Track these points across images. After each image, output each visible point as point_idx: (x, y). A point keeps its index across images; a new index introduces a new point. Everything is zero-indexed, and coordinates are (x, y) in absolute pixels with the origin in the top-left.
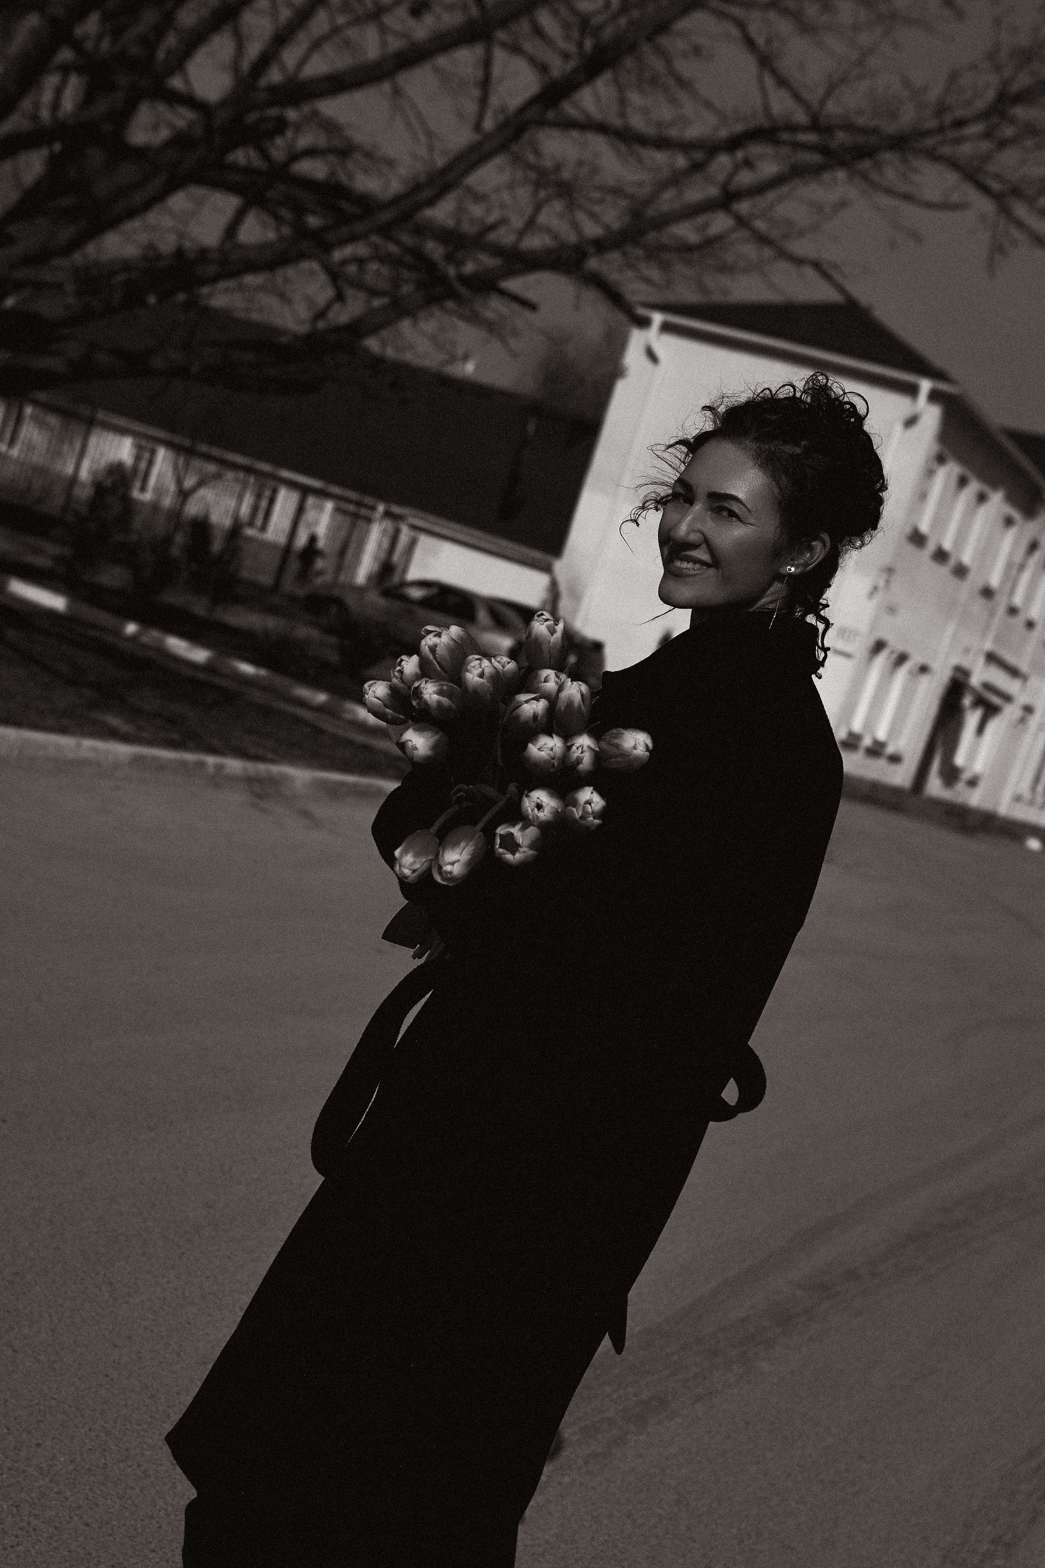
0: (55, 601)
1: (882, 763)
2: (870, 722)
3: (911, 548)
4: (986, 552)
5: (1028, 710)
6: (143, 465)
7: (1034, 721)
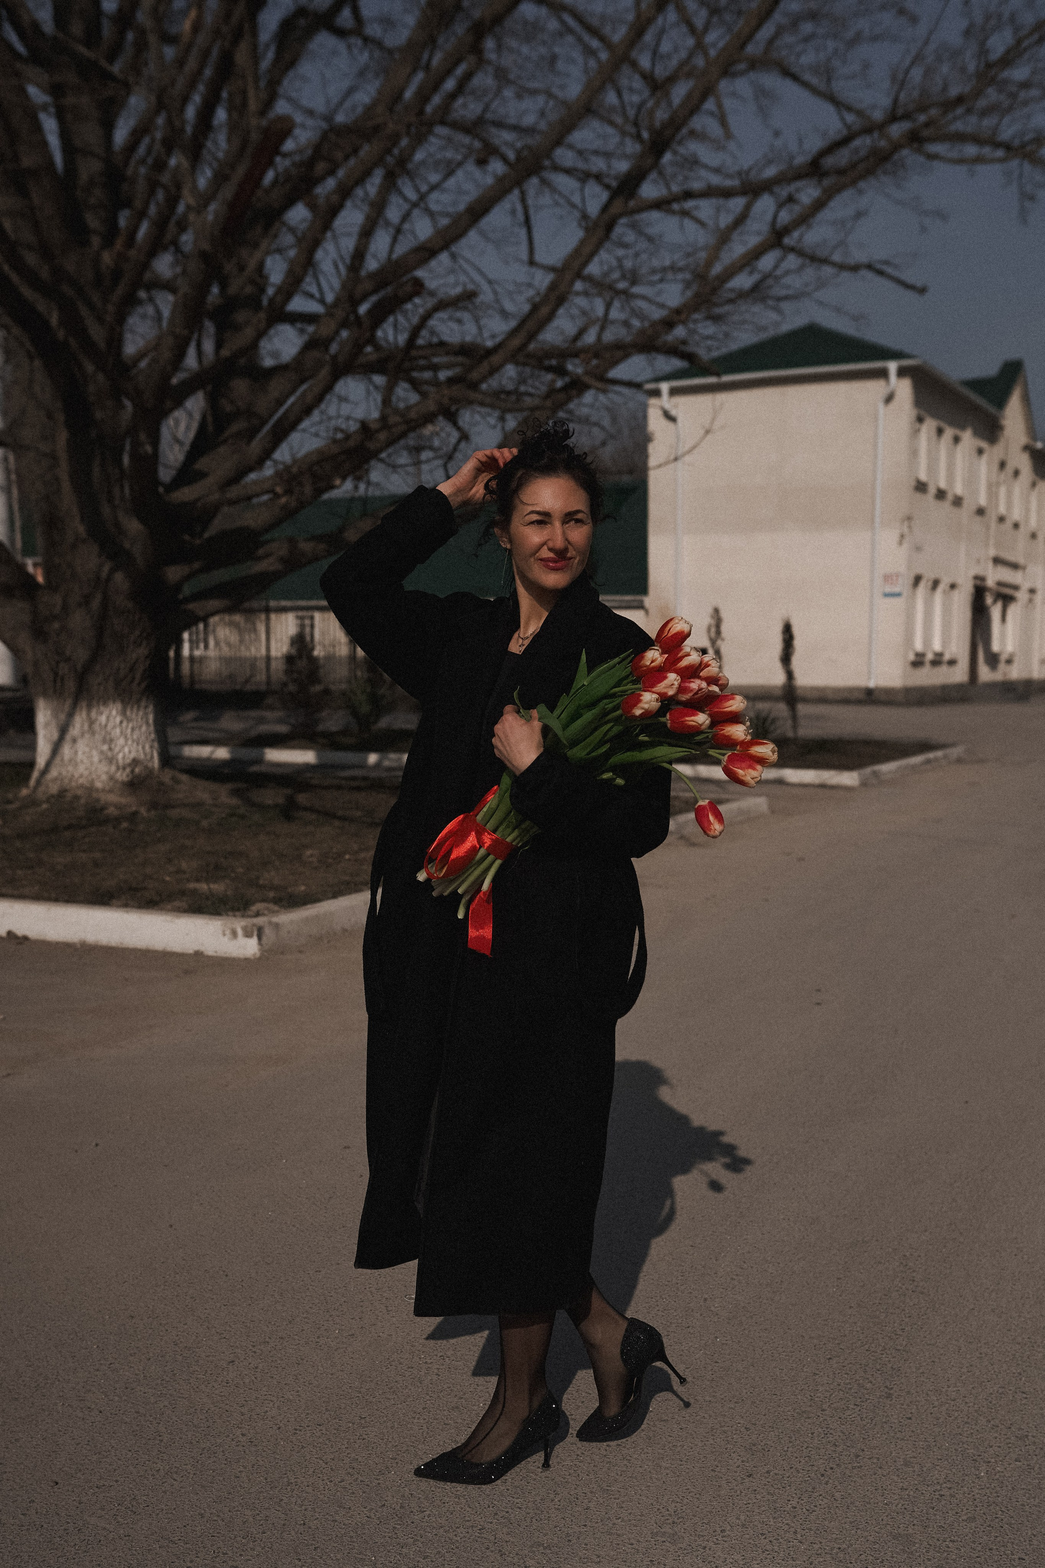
0: (305, 757)
1: (944, 668)
2: (927, 640)
3: (918, 495)
4: (971, 481)
5: (1032, 591)
6: (308, 630)
7: (1038, 598)
